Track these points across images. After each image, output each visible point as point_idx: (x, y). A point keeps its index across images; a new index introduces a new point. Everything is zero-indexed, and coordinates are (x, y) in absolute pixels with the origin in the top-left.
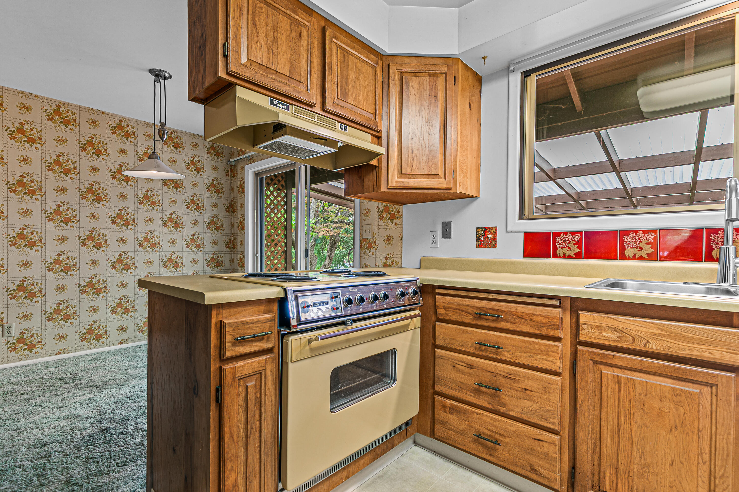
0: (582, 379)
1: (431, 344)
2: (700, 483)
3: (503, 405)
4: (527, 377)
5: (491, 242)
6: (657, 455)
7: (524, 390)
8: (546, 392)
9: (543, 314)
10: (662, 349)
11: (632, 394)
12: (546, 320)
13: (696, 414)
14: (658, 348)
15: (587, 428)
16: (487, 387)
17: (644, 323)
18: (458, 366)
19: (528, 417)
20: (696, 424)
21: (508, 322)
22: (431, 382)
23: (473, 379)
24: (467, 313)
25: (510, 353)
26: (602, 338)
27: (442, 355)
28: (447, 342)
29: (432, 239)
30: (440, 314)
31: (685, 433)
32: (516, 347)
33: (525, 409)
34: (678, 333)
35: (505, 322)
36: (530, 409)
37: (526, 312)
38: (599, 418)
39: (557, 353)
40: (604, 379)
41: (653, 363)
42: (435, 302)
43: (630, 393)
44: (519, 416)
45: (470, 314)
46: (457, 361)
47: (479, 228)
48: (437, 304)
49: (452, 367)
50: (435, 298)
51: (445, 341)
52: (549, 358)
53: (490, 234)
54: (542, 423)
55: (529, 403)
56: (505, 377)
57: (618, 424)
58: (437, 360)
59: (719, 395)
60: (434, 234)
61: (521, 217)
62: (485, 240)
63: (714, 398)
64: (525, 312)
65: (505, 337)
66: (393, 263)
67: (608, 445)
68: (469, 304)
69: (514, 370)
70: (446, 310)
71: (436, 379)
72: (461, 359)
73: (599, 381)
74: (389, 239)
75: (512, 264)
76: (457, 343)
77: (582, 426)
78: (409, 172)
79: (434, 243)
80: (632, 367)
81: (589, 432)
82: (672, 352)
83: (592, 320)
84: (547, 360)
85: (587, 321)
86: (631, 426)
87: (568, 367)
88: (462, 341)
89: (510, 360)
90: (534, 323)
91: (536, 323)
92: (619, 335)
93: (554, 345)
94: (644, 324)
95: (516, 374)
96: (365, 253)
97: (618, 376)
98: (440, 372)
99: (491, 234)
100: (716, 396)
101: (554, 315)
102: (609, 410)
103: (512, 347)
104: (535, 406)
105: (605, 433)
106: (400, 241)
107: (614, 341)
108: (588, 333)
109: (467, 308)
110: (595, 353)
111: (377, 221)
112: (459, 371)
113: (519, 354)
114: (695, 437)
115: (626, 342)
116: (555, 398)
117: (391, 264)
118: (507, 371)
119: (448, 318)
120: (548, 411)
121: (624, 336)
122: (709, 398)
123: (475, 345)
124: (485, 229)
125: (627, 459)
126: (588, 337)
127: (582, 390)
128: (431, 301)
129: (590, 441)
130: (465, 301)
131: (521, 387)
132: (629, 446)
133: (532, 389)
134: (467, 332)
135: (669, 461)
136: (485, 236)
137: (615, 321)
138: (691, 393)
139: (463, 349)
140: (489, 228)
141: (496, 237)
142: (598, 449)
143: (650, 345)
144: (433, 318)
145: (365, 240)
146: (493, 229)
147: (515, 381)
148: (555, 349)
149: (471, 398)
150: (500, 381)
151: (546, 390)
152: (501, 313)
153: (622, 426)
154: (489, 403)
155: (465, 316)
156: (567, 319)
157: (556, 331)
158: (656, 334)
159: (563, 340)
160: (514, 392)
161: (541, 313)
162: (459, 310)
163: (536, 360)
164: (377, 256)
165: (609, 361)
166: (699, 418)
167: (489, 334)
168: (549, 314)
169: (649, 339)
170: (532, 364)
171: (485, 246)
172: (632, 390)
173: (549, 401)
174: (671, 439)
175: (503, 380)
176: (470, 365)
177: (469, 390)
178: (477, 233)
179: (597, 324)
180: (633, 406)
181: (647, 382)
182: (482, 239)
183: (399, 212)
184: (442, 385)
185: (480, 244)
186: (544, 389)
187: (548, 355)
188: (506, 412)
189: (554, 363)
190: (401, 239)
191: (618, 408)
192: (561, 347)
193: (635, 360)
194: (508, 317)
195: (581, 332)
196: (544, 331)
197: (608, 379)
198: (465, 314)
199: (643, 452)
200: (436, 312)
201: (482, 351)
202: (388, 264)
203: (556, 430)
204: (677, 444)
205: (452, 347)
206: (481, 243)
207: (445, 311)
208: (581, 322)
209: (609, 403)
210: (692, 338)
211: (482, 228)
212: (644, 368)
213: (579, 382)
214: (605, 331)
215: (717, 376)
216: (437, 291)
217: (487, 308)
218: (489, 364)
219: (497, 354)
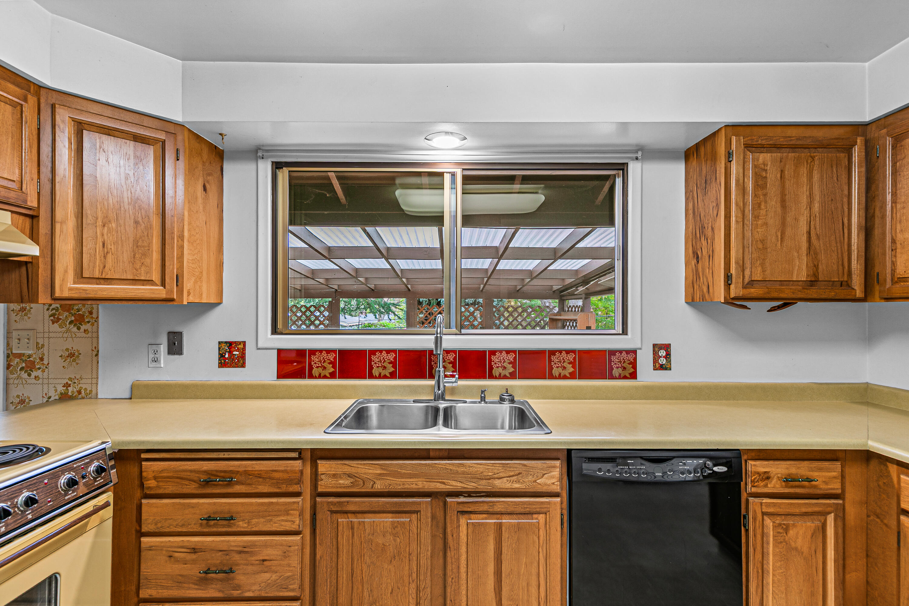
0: (320, 533)
1: (134, 532)
2: (411, 601)
3: (237, 587)
4: (266, 545)
5: (238, 361)
6: (381, 589)
7: (262, 562)
8: (285, 557)
9: (283, 469)
10: (385, 488)
11: (363, 536)
12: (286, 476)
13: (408, 540)
14: (382, 487)
15: (325, 584)
16: (216, 573)
17: (371, 465)
18: (177, 555)
19: (266, 593)
20: (408, 549)
21: (243, 484)
22: (134, 588)
23: (198, 566)
24: (190, 480)
25: (246, 521)
26: (339, 486)
27: (152, 544)
28: (159, 525)
29: (151, 356)
30: (149, 488)
31: (401, 560)
32: (253, 512)
33: (262, 585)
34: (395, 471)
35: (239, 485)
36: (269, 581)
37: (265, 469)
38: (336, 569)
39: (297, 510)
40: (340, 528)
41: (378, 502)
42: (141, 472)
43: (361, 537)
44: (256, 594)
45: (194, 481)
46: (175, 547)
47: (222, 342)
48: (144, 474)
49: (167, 559)
50: (141, 465)
51: (156, 524)
52: (289, 518)
53: (236, 351)
54: (281, 594)
55: (267, 575)
56: (240, 552)
57: (352, 570)
58: (143, 554)
59: (422, 519)
60: (155, 348)
61: (275, 331)
62: (229, 358)
63: (419, 521)
64: (262, 469)
65: (240, 503)
66: (79, 392)
67: (344, 594)
68: (193, 468)
69: (250, 541)
70: (158, 482)
71: (141, 581)
72: (181, 544)
73: (336, 530)
74: (71, 355)
75: (264, 387)
76: (175, 524)
77: (321, 584)
78: (97, 275)
79: (156, 360)
80: (363, 509)
81: (327, 587)
82: (392, 489)
83: (329, 469)
84: (286, 521)
85: (325, 470)
86: (362, 568)
87: (308, 522)
88: (183, 519)
89: (246, 530)
90: (273, 481)
91: (275, 481)
92: (352, 480)
93: (294, 503)
94: (371, 467)
95: (253, 545)
96: (19, 377)
97: (351, 521)
98: (149, 571)
99: (238, 350)
100: (420, 520)
101: (294, 469)
102: (344, 558)
103: (247, 514)
104: (274, 577)
105: (341, 583)
106: (95, 358)
107: (348, 487)
108: (326, 483)
109: (189, 474)
110: (332, 503)
111: (46, 325)
112: (178, 561)
113: (256, 520)
114: (407, 561)
115: (358, 486)
116: (295, 561)
117: (76, 394)
118: (242, 544)
119: (161, 491)
120: (288, 577)
121: (356, 481)
122: (416, 523)
123: (200, 521)
124: (230, 344)
125: (359, 602)
126: (326, 487)
127: (320, 544)
128: (134, 470)
129: (328, 596)
130: (187, 465)
131: (259, 559)
132: (360, 587)
133: (272, 557)
134: (189, 506)
135: (390, 591)
136: (230, 353)
137: (349, 467)
138: (404, 523)
139: (184, 530)
140: (235, 342)
141: (244, 354)
142: (335, 602)
143: (376, 485)
144: (138, 494)
145: (20, 356)
146: (240, 344)
147: (251, 553)
148: (295, 506)
149: (195, 591)
150: (234, 559)
151: (285, 555)
152: (235, 475)
153: (355, 570)
154: (220, 591)
155: (187, 485)
156: (308, 471)
157: (296, 486)
158: (380, 475)
159: (303, 494)
160: (250, 567)
161: (280, 469)
162: (178, 478)
163: (275, 523)
164: (46, 381)
165: (345, 509)
166: (409, 543)
167: (219, 503)
168: (289, 469)
169: (375, 480)
170: (271, 529)
171: (231, 365)
172: (362, 532)
173: (289, 565)
174: (391, 569)
175: (236, 557)
176: (194, 549)
177: (192, 583)
178: (219, 349)
179: (333, 472)
180: (364, 547)
181: (374, 521)
182: (227, 356)
183: (91, 313)
184: (151, 588)
185: (223, 363)
186: (284, 554)
187: (288, 514)
188: (241, 595)
189: (294, 523)
190: (97, 355)
191: (352, 554)
192: (300, 503)
193: (364, 502)
194: (242, 478)
195: (319, 483)
196: (284, 488)
197: (343, 527)
198: (187, 482)
199: (371, 590)
200: (142, 485)
201: (210, 526)
202: (70, 394)
203: (296, 596)
204: (395, 572)
205: (167, 530)
206: (225, 362)
207: (156, 483)
208: (320, 473)
209: (345, 551)
210: (405, 473)
211: (226, 342)
212: (372, 508)
213: (318, 537)
214: (341, 478)
215: (419, 503)
216: (143, 456)
217: (217, 471)
218: (219, 542)
219: (229, 526)
